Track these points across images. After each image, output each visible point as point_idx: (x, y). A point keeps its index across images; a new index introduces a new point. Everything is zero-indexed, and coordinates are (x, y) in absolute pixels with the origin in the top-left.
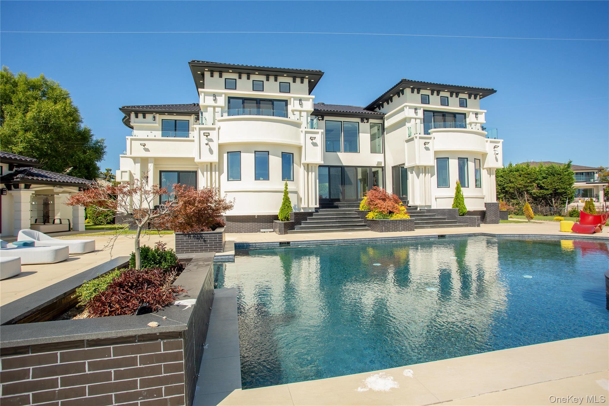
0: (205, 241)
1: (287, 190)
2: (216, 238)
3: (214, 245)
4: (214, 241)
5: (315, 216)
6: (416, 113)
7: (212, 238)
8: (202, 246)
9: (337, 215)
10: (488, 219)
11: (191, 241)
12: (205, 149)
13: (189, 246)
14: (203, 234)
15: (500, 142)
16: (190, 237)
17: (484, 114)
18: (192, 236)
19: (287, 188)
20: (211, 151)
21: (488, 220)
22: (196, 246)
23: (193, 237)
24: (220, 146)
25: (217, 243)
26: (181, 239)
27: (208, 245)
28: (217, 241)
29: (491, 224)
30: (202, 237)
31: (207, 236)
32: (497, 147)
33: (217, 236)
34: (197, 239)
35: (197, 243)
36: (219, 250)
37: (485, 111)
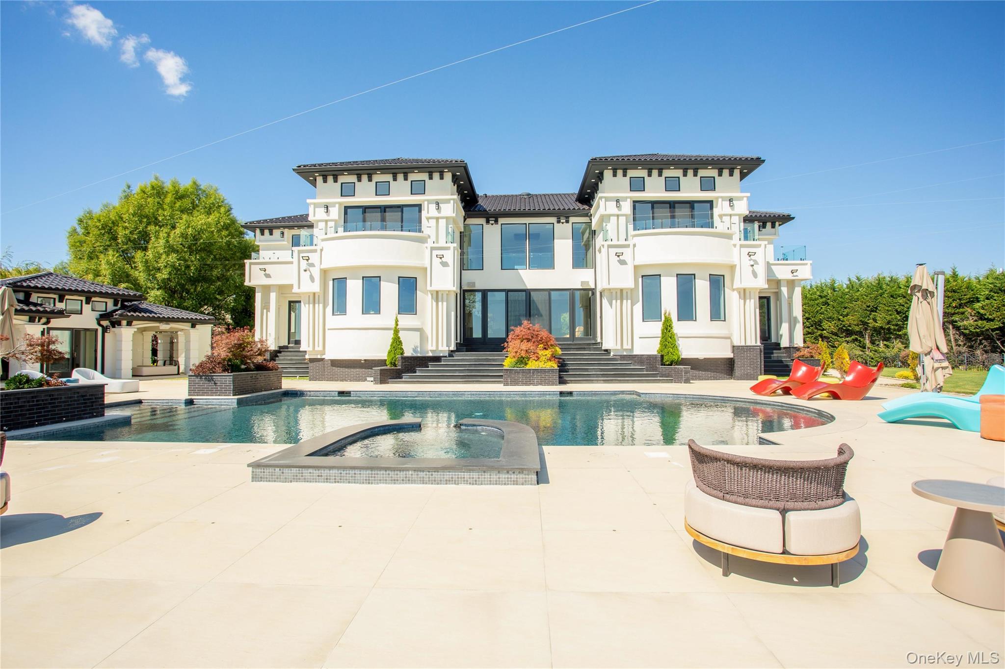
0: (215, 383)
1: (398, 327)
2: (226, 381)
3: (224, 388)
4: (224, 383)
5: (444, 362)
6: (618, 207)
7: (222, 381)
8: (213, 388)
9: (476, 360)
10: (737, 371)
11: (202, 383)
12: (305, 276)
13: (200, 388)
14: (214, 376)
15: (760, 245)
16: (202, 379)
17: (745, 199)
18: (204, 377)
19: (397, 325)
20: (312, 279)
21: (737, 374)
22: (207, 388)
23: (205, 379)
24: (324, 272)
25: (227, 386)
26: (193, 381)
27: (218, 388)
28: (227, 383)
29: (744, 379)
30: (212, 379)
31: (218, 379)
32: (754, 254)
33: (227, 379)
34: (209, 381)
35: (208, 386)
36: (229, 393)
37: (748, 195)
